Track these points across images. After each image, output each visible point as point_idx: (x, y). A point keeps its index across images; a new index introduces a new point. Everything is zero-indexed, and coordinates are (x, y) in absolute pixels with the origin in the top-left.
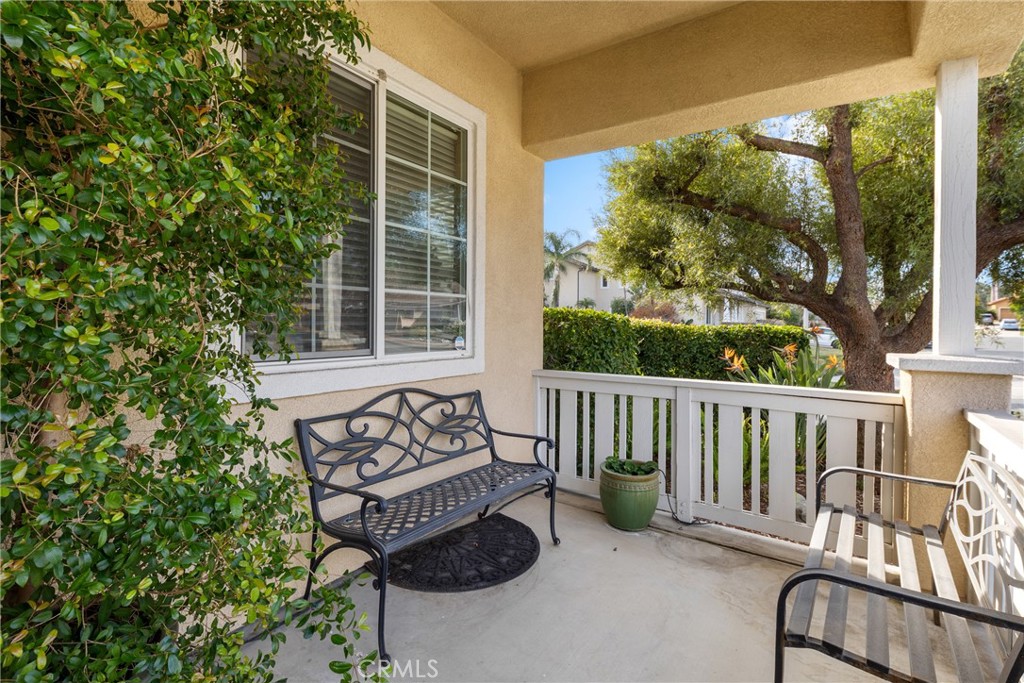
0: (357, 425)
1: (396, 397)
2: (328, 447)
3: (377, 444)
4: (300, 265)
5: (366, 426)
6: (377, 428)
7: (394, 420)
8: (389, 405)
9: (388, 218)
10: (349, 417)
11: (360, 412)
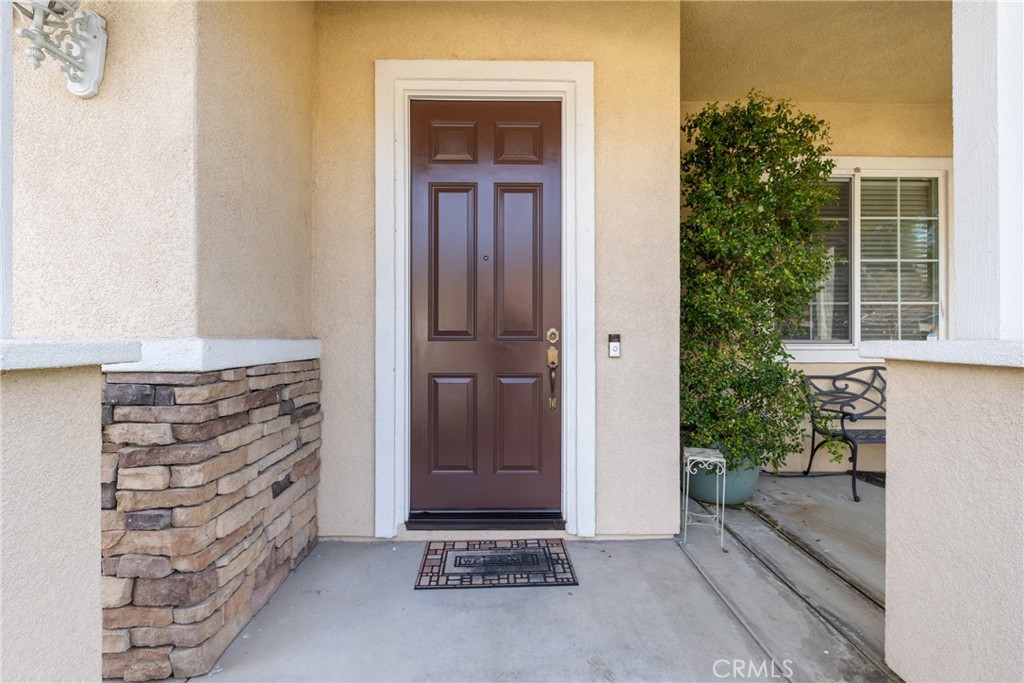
0: (840, 384)
1: (871, 371)
2: (822, 393)
3: (855, 397)
4: (807, 296)
5: (847, 385)
6: (854, 388)
7: (869, 386)
8: (866, 376)
9: (862, 256)
10: (835, 379)
11: (842, 377)
